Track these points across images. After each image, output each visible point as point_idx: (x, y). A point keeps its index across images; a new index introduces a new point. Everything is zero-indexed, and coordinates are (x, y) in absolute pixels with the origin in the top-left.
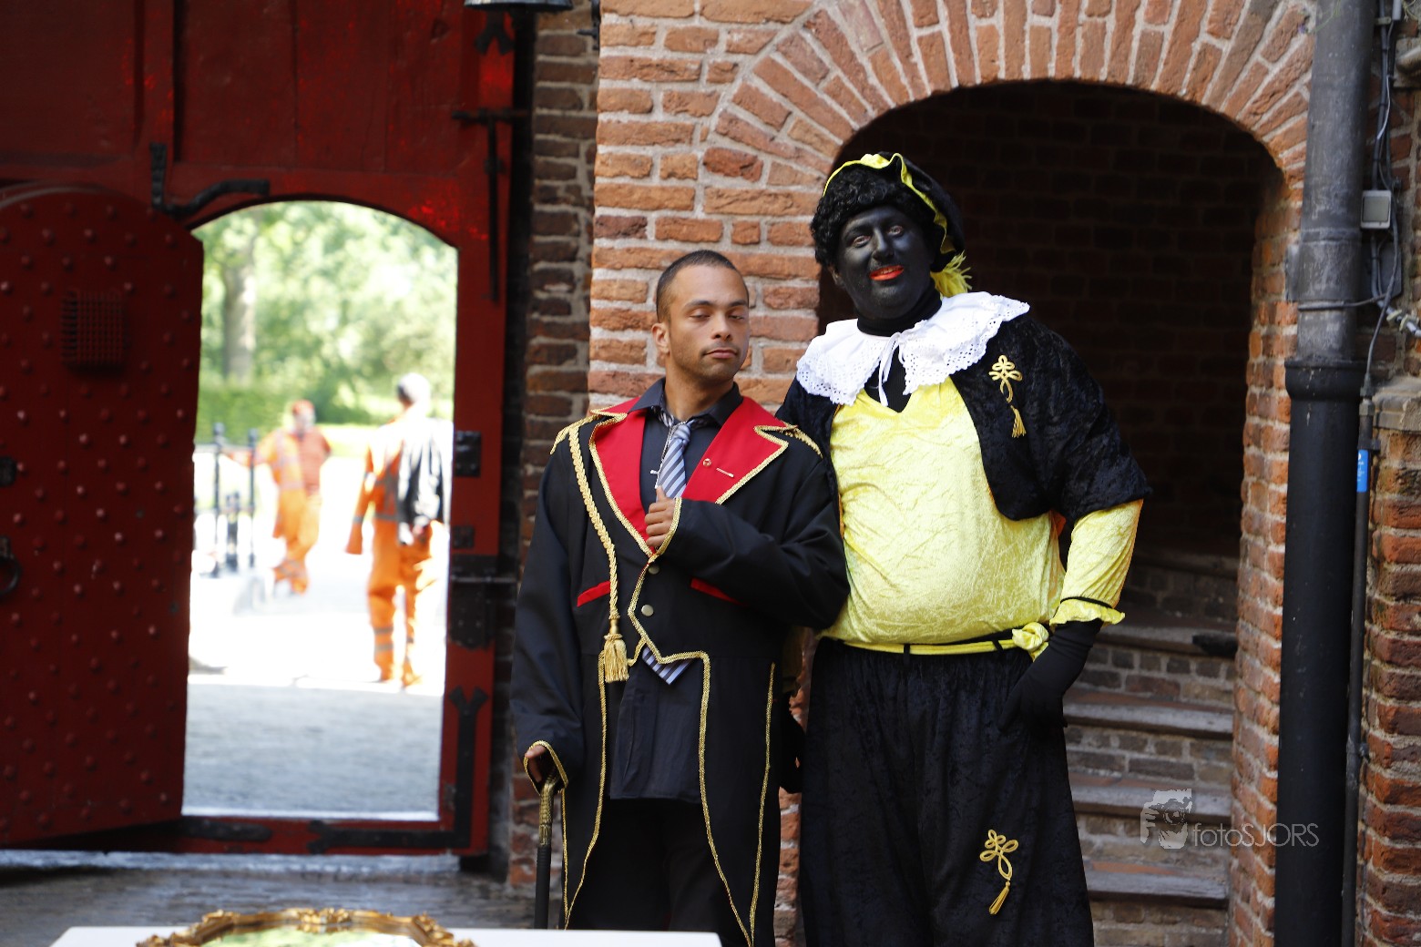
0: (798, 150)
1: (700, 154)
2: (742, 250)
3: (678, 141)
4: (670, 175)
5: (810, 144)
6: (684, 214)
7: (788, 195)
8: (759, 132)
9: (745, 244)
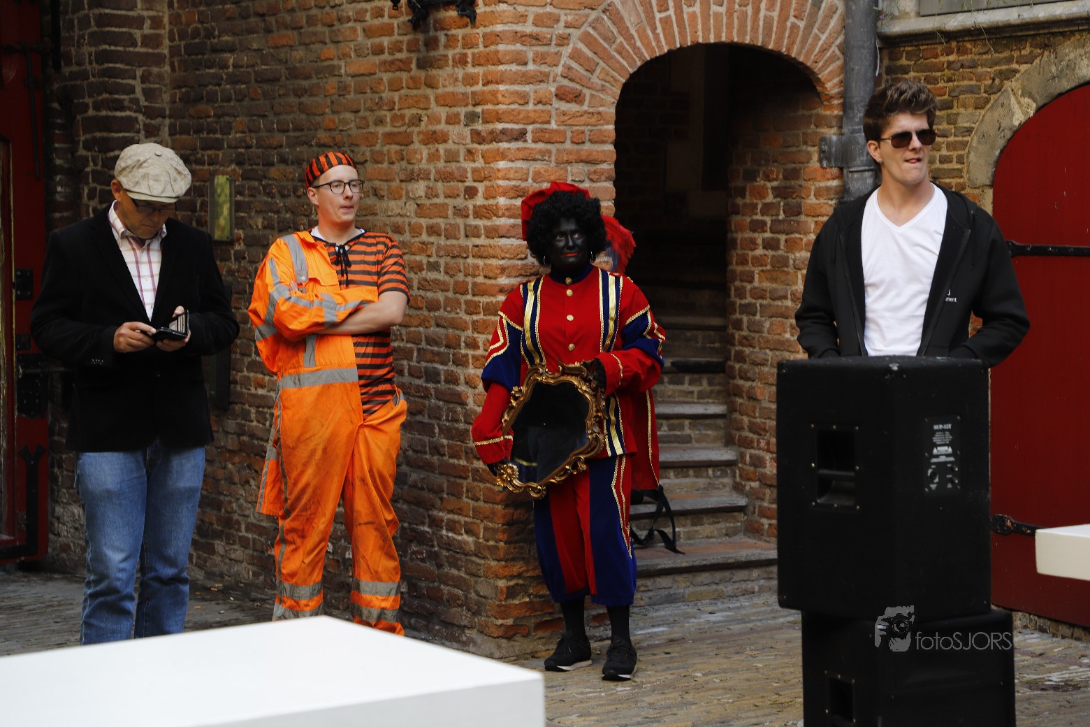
0: (603, 86)
1: (553, 90)
2: (576, 147)
3: (541, 81)
4: (539, 102)
5: (609, 82)
6: (546, 126)
7: (599, 113)
8: (583, 75)
9: (578, 144)
